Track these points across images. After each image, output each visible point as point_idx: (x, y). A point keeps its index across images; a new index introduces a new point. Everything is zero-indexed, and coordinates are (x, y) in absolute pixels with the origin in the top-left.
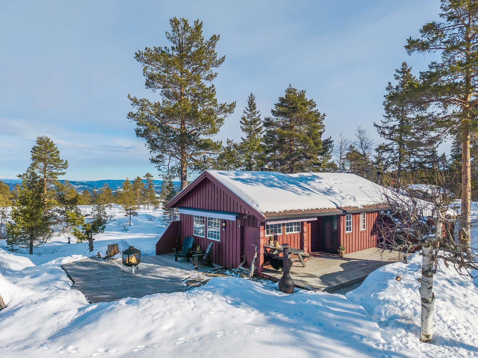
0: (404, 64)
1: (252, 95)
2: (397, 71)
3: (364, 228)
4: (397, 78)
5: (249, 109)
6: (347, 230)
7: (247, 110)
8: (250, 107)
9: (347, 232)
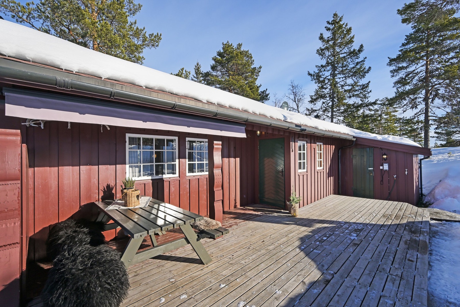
0: (335, 15)
1: (198, 64)
2: (328, 23)
3: (321, 166)
4: (328, 29)
5: (195, 76)
6: (300, 168)
7: (194, 77)
8: (197, 75)
9: (300, 171)
